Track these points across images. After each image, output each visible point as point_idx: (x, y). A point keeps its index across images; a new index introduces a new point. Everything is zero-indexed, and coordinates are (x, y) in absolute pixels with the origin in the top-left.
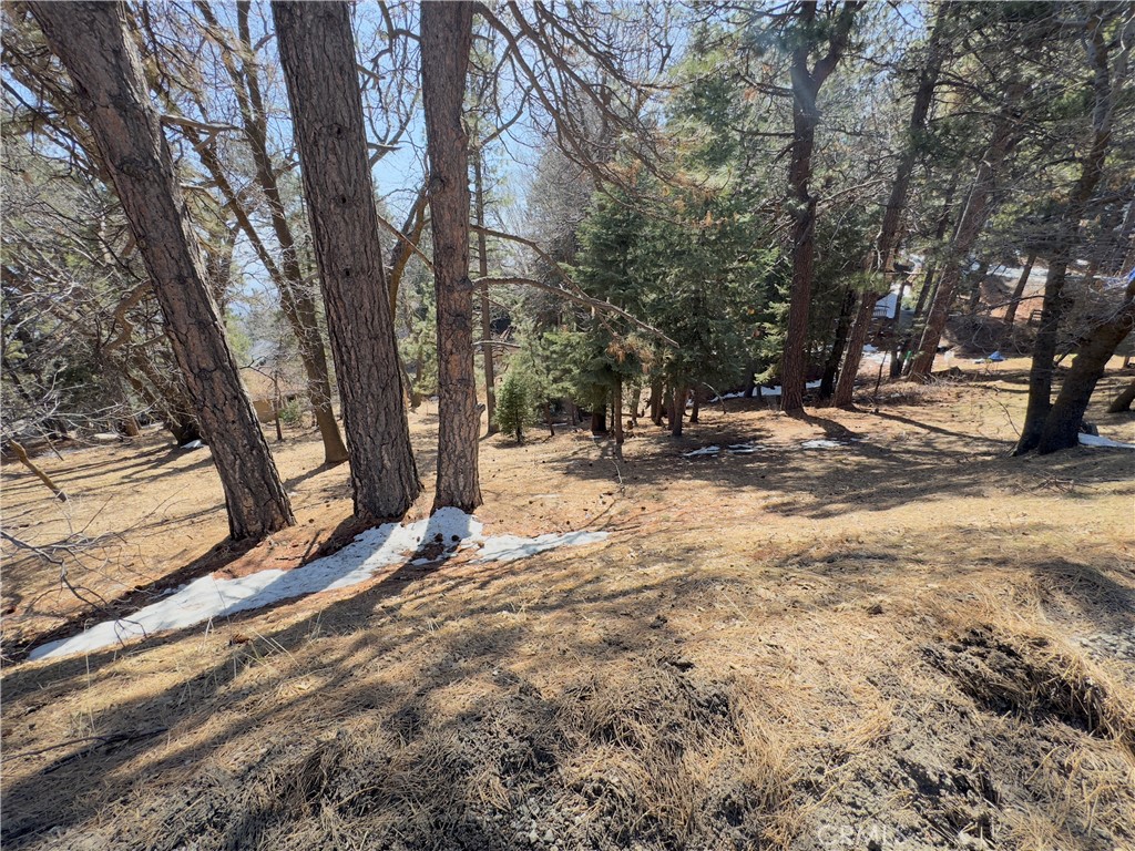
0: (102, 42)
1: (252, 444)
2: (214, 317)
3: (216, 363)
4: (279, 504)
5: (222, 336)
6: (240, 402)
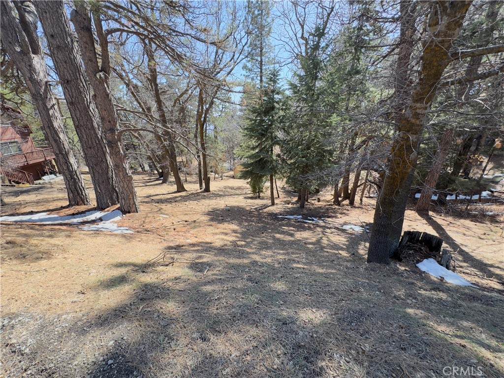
0: (25, 64)
1: (72, 177)
2: (60, 138)
3: (60, 152)
4: (81, 198)
5: (63, 144)
6: (68, 164)
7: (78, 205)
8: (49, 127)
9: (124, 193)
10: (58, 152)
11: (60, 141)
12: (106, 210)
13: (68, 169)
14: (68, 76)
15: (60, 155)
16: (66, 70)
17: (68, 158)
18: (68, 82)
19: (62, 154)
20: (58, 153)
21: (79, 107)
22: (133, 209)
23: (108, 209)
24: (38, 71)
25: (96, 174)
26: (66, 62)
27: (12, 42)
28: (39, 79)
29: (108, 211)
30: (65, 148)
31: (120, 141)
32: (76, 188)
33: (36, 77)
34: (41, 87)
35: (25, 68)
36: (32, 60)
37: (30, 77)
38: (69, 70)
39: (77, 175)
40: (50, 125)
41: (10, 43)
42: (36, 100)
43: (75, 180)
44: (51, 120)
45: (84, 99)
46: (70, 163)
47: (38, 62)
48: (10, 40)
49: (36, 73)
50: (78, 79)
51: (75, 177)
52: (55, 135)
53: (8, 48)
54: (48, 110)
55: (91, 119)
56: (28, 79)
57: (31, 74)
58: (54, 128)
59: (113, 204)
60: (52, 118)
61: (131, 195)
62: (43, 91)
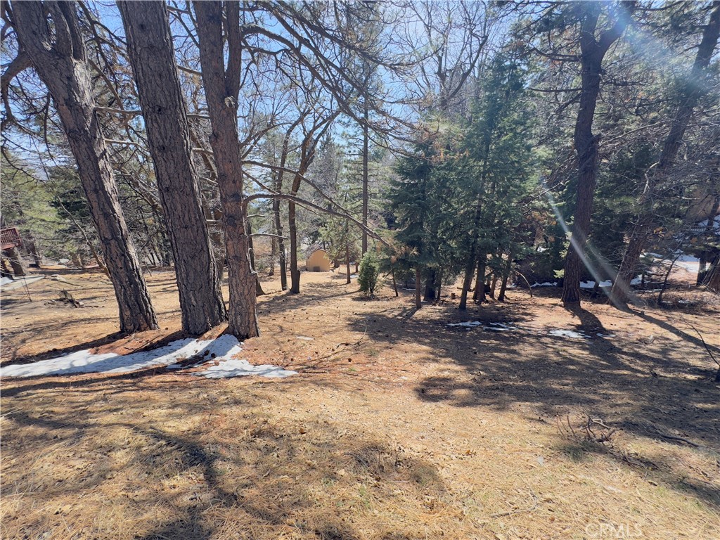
0: (61, 74)
1: (131, 281)
2: (114, 211)
3: (112, 235)
4: (145, 317)
5: (119, 222)
6: (125, 257)
7: (140, 330)
8: (96, 191)
9: (241, 305)
10: (108, 236)
11: (114, 216)
12: (206, 335)
13: (126, 266)
14: (162, 100)
15: (113, 241)
16: (159, 89)
17: (126, 246)
18: (160, 110)
19: (117, 239)
20: (110, 237)
21: (174, 155)
22: (253, 331)
23: (209, 333)
24: (82, 89)
26: (160, 75)
27: (37, 32)
28: (84, 103)
29: (210, 337)
30: (121, 229)
32: (136, 299)
33: (78, 99)
34: (87, 118)
35: (58, 82)
36: (74, 67)
37: (67, 97)
38: (165, 89)
39: (139, 276)
40: (98, 188)
41: (34, 33)
42: (76, 140)
43: (137, 286)
44: (100, 178)
45: (183, 142)
46: (129, 255)
47: (81, 74)
48: (34, 27)
49: (78, 92)
50: (176, 105)
51: (137, 280)
52: (106, 205)
53: (30, 42)
54: (96, 160)
55: (192, 177)
56: (62, 101)
57: (70, 93)
58: (105, 193)
59: (215, 324)
60: (102, 175)
61: (251, 308)
62: (89, 125)
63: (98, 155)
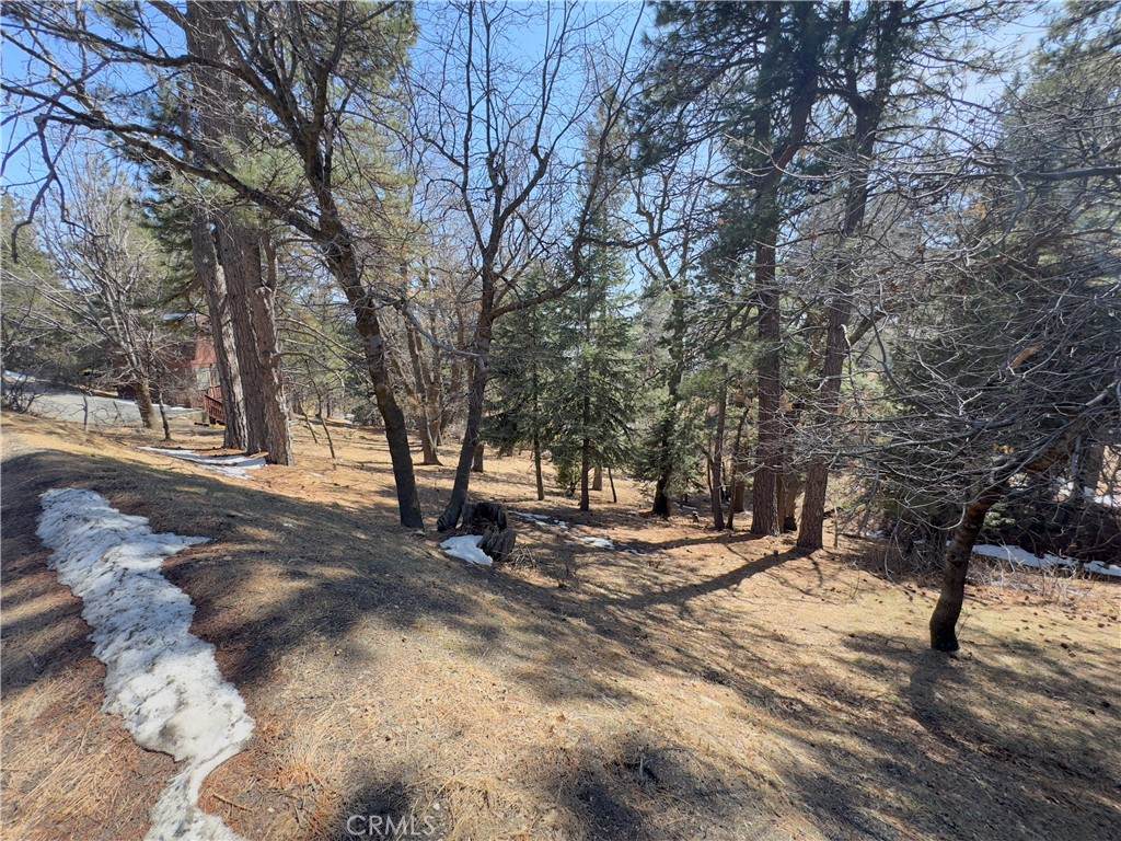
1: (232, 411)
2: (227, 360)
3: (225, 377)
4: (237, 439)
5: (230, 368)
6: (230, 393)
11: (227, 364)
12: (252, 456)
13: (230, 399)
17: (232, 386)
19: (226, 380)
22: (283, 460)
25: (250, 407)
28: (219, 292)
30: (231, 373)
31: (276, 367)
32: (233, 424)
33: (216, 290)
34: (220, 301)
37: (210, 290)
44: (222, 339)
46: (233, 392)
49: (217, 286)
51: (236, 410)
52: (225, 356)
54: (221, 326)
57: (212, 287)
58: (223, 348)
59: (263, 450)
61: (281, 440)
62: (220, 305)
63: (223, 323)
